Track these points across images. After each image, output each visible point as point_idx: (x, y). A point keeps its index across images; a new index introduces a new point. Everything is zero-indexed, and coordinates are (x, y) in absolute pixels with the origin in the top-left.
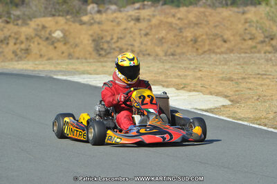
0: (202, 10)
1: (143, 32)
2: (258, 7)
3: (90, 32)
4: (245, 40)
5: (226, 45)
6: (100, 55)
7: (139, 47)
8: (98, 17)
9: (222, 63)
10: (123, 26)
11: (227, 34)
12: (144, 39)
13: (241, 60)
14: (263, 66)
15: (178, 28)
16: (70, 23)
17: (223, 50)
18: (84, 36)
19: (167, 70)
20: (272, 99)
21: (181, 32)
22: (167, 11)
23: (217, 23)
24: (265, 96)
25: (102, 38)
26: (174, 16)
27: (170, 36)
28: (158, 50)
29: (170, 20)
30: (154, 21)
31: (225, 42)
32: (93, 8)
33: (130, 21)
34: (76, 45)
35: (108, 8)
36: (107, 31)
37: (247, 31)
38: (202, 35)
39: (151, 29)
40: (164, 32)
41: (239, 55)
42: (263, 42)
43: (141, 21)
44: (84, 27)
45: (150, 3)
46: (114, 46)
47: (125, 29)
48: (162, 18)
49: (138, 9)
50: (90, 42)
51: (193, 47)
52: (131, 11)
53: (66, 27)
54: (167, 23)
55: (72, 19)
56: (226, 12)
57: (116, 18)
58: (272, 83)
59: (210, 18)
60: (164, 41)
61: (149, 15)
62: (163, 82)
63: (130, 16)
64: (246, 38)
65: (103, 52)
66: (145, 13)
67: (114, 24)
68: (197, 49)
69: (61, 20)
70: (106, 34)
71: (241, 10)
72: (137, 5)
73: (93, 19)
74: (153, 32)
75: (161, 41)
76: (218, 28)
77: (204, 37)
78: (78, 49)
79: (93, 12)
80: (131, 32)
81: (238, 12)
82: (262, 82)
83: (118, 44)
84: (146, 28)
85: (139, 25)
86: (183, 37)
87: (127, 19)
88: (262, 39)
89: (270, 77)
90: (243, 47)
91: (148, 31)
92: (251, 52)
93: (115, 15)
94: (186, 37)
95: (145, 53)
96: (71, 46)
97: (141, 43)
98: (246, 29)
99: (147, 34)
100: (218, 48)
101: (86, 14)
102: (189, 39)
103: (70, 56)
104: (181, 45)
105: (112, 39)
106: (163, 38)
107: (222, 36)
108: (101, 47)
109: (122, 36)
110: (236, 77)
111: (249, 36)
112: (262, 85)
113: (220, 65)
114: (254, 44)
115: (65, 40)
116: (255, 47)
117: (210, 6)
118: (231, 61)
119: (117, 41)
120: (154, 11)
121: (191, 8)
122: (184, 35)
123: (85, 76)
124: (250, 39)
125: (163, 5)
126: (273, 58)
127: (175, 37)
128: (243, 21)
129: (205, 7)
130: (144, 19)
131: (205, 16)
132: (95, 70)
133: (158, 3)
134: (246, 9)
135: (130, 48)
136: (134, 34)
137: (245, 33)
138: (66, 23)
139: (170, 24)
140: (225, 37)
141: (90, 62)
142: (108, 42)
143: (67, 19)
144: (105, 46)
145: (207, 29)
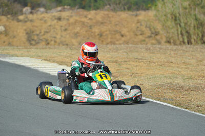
0: (106, 13)
1: (63, 28)
2: (147, 11)
3: (25, 27)
4: (136, 35)
5: (123, 39)
6: (31, 44)
7: (60, 39)
8: (30, 16)
9: (115, 50)
10: (49, 23)
11: (124, 31)
12: (64, 34)
13: (128, 49)
14: (142, 54)
15: (89, 25)
16: (10, 20)
17: (121, 42)
18: (20, 30)
19: (73, 54)
20: (141, 76)
21: (91, 28)
22: (81, 13)
23: (117, 23)
24: (137, 73)
25: (33, 32)
26: (86, 17)
27: (83, 32)
28: (74, 41)
29: (84, 19)
30: (72, 20)
31: (122, 36)
32: (27, 10)
33: (53, 20)
34: (14, 37)
35: (38, 10)
36: (37, 27)
37: (139, 29)
38: (106, 31)
39: (69, 26)
40: (79, 28)
41: (127, 45)
42: (150, 37)
43: (62, 20)
44: (20, 23)
45: (69, 7)
46: (41, 38)
47: (50, 26)
48: (77, 18)
49: (60, 11)
50: (24, 34)
51: (99, 40)
52: (55, 12)
53: (7, 24)
54: (81, 22)
55: (12, 18)
56: (124, 15)
57: (44, 17)
58: (145, 65)
59: (112, 19)
60: (78, 35)
61: (68, 16)
62: (68, 63)
63: (54, 16)
64: (138, 34)
65: (33, 42)
66: (65, 14)
67: (42, 22)
68: (102, 41)
69: (4, 18)
70: (36, 29)
71: (134, 13)
72: (59, 8)
73: (27, 18)
74: (71, 28)
75: (76, 35)
76: (118, 26)
77: (108, 32)
78: (15, 39)
79: (27, 13)
80: (54, 28)
81: (133, 15)
82: (137, 64)
83: (45, 37)
84: (66, 25)
85: (61, 23)
86: (92, 32)
87: (51, 19)
88: (149, 35)
89: (145, 61)
90: (136, 40)
91: (66, 27)
92: (141, 44)
93: (43, 15)
94: (95, 32)
95: (64, 43)
96: (11, 37)
97: (62, 36)
98: (138, 27)
99: (66, 30)
100: (117, 41)
101: (22, 14)
102: (96, 34)
103: (10, 44)
104: (91, 38)
105: (40, 33)
106: (78, 33)
107: (120, 32)
108: (33, 38)
109: (48, 31)
110: (120, 61)
111: (140, 33)
112: (137, 66)
113: (112, 52)
114: (143, 38)
115: (6, 33)
116: (144, 41)
117: (112, 10)
118: (121, 50)
119: (44, 35)
120: (72, 13)
121: (98, 11)
122: (93, 31)
123: (13, 58)
124: (141, 34)
125: (78, 8)
126: (151, 48)
127: (86, 32)
128: (136, 22)
129: (108, 11)
130: (64, 19)
131: (109, 17)
132: (22, 54)
133: (75, 7)
134: (138, 13)
135: (53, 39)
136: (57, 30)
137: (137, 30)
138: (7, 20)
139: (83, 23)
140: (123, 33)
141: (19, 49)
142: (37, 35)
143: (8, 18)
144: (36, 38)
145: (109, 27)
